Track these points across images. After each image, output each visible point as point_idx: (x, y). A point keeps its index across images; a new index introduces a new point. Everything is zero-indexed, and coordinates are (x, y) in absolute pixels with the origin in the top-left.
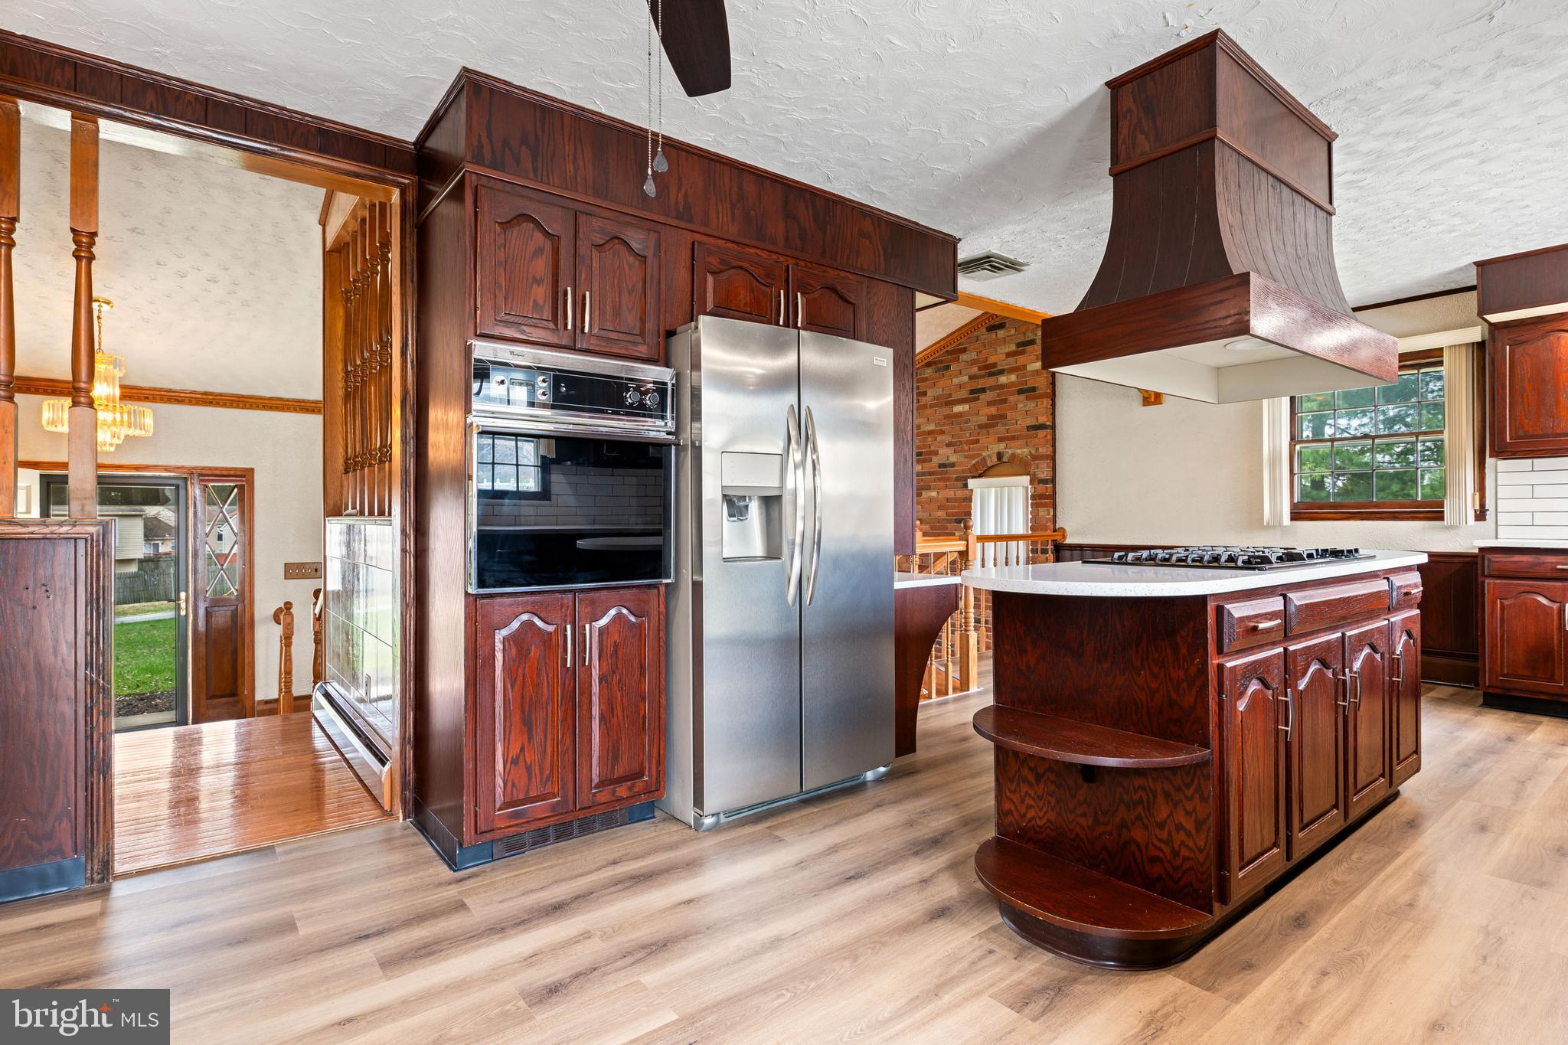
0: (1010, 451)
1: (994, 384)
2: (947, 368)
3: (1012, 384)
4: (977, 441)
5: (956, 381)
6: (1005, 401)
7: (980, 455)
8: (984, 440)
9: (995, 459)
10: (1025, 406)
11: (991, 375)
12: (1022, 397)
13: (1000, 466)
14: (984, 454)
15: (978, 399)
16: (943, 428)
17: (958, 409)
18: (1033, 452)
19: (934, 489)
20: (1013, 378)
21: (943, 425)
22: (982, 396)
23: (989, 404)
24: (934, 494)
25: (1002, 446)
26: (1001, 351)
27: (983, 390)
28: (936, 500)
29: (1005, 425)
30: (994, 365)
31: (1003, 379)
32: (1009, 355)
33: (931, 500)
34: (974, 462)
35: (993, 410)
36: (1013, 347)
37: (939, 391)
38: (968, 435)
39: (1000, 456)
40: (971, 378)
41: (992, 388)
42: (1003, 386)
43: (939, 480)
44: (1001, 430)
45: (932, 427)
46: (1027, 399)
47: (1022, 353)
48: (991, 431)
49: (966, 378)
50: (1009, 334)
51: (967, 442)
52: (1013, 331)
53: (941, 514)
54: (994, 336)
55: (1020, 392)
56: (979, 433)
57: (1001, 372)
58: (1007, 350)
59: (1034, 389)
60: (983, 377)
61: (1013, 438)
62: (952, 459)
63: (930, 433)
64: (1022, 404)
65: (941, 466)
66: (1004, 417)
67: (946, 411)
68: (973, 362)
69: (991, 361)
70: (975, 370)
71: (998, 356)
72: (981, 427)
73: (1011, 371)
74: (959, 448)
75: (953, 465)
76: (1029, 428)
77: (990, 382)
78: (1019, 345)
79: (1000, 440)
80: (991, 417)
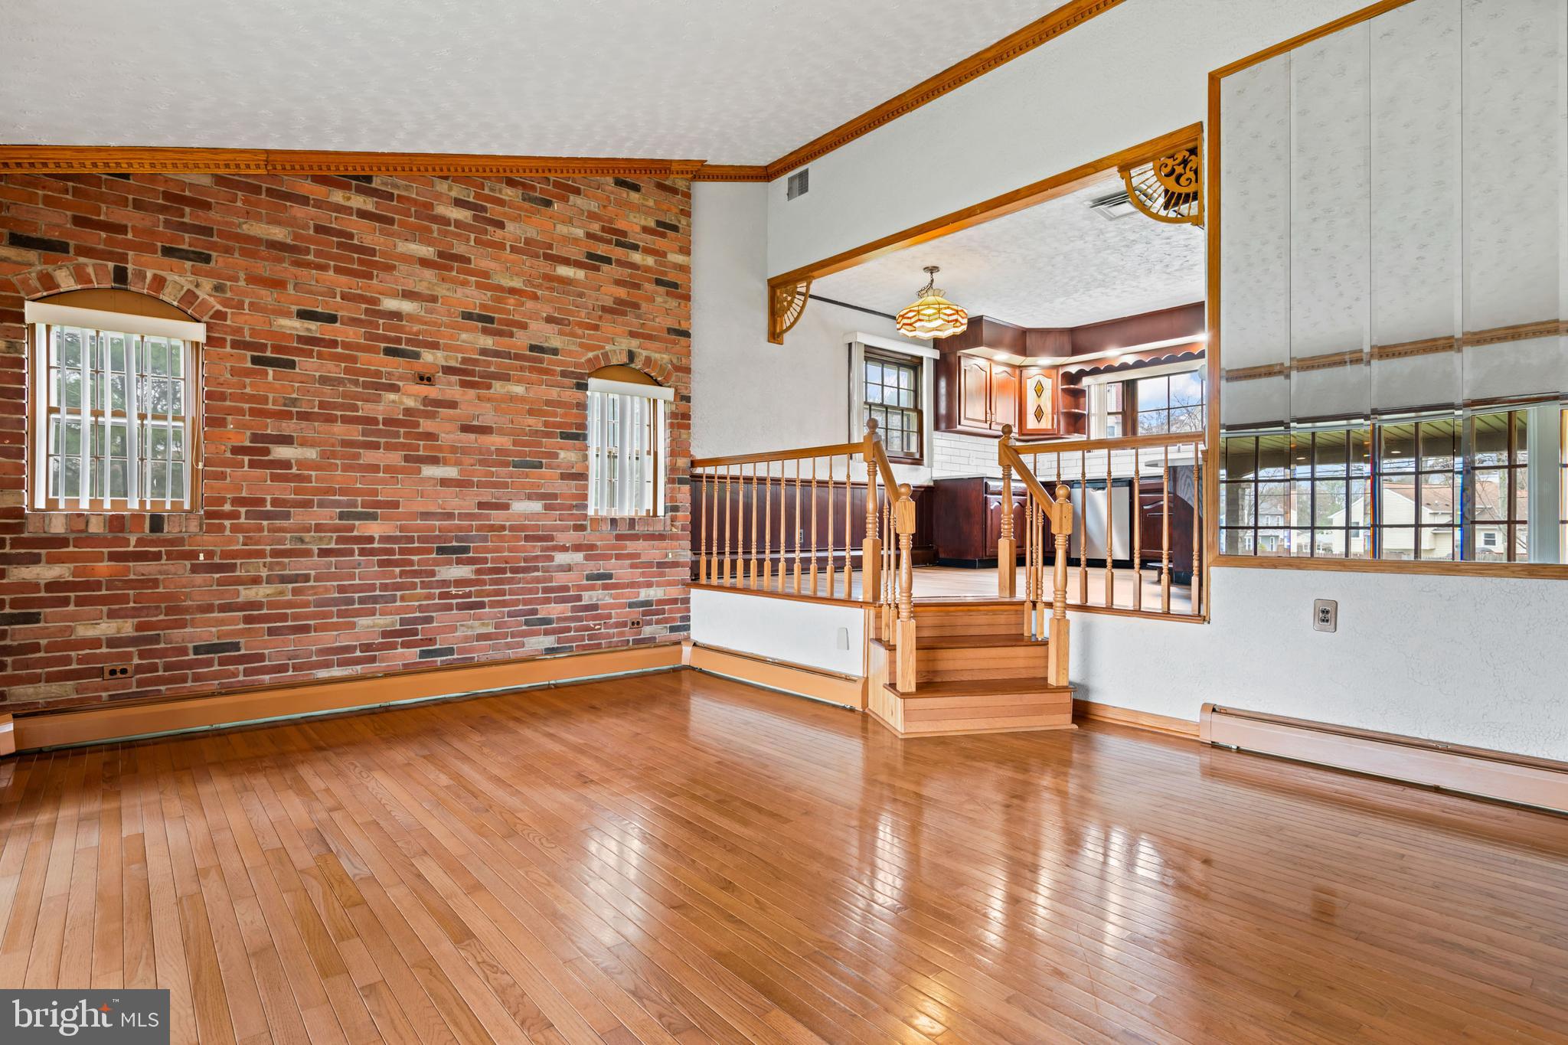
0: (645, 353)
1: (623, 258)
2: (548, 204)
3: (647, 269)
4: (596, 328)
5: (562, 229)
6: (637, 286)
7: (603, 347)
8: (608, 326)
9: (624, 359)
10: (665, 302)
11: (619, 244)
12: (662, 289)
13: (629, 370)
14: (608, 347)
15: (597, 269)
16: (539, 293)
17: (564, 271)
18: (675, 361)
19: (519, 381)
20: (650, 261)
21: (539, 286)
22: (605, 267)
23: (618, 283)
24: (519, 390)
25: (634, 344)
26: (635, 220)
27: (608, 261)
28: (522, 399)
29: (639, 317)
30: (624, 234)
31: (636, 257)
32: (646, 230)
33: (513, 398)
34: (590, 355)
35: (622, 293)
36: (652, 224)
37: (532, 233)
38: (583, 315)
39: (631, 356)
40: (590, 236)
41: (620, 263)
42: (633, 266)
43: (532, 369)
44: (632, 320)
45: (517, 283)
46: (668, 294)
47: (663, 235)
48: (620, 319)
49: (580, 233)
50: (646, 203)
51: (580, 324)
52: (651, 203)
53: (536, 423)
54: (625, 195)
55: (659, 282)
56: (600, 317)
57: (635, 247)
58: (643, 223)
59: (675, 286)
60: (609, 242)
61: (649, 337)
62: (556, 342)
63: (513, 291)
64: (661, 298)
65: (533, 348)
66: (636, 306)
67: (544, 267)
68: (592, 216)
69: (620, 225)
70: (595, 228)
71: (634, 223)
72: (604, 309)
73: (648, 251)
74: (567, 329)
75: (555, 351)
76: (670, 331)
77: (618, 253)
78: (659, 223)
79: (633, 335)
80: (619, 301)
